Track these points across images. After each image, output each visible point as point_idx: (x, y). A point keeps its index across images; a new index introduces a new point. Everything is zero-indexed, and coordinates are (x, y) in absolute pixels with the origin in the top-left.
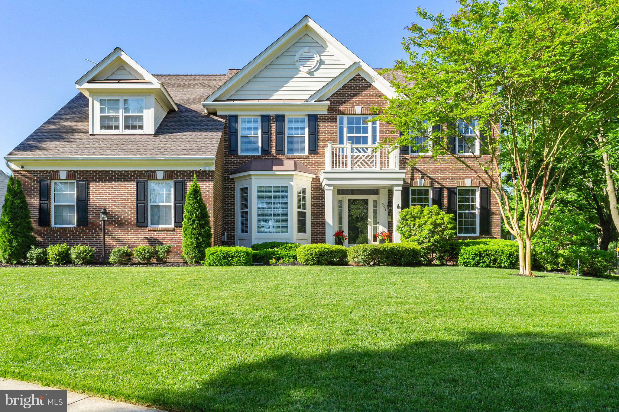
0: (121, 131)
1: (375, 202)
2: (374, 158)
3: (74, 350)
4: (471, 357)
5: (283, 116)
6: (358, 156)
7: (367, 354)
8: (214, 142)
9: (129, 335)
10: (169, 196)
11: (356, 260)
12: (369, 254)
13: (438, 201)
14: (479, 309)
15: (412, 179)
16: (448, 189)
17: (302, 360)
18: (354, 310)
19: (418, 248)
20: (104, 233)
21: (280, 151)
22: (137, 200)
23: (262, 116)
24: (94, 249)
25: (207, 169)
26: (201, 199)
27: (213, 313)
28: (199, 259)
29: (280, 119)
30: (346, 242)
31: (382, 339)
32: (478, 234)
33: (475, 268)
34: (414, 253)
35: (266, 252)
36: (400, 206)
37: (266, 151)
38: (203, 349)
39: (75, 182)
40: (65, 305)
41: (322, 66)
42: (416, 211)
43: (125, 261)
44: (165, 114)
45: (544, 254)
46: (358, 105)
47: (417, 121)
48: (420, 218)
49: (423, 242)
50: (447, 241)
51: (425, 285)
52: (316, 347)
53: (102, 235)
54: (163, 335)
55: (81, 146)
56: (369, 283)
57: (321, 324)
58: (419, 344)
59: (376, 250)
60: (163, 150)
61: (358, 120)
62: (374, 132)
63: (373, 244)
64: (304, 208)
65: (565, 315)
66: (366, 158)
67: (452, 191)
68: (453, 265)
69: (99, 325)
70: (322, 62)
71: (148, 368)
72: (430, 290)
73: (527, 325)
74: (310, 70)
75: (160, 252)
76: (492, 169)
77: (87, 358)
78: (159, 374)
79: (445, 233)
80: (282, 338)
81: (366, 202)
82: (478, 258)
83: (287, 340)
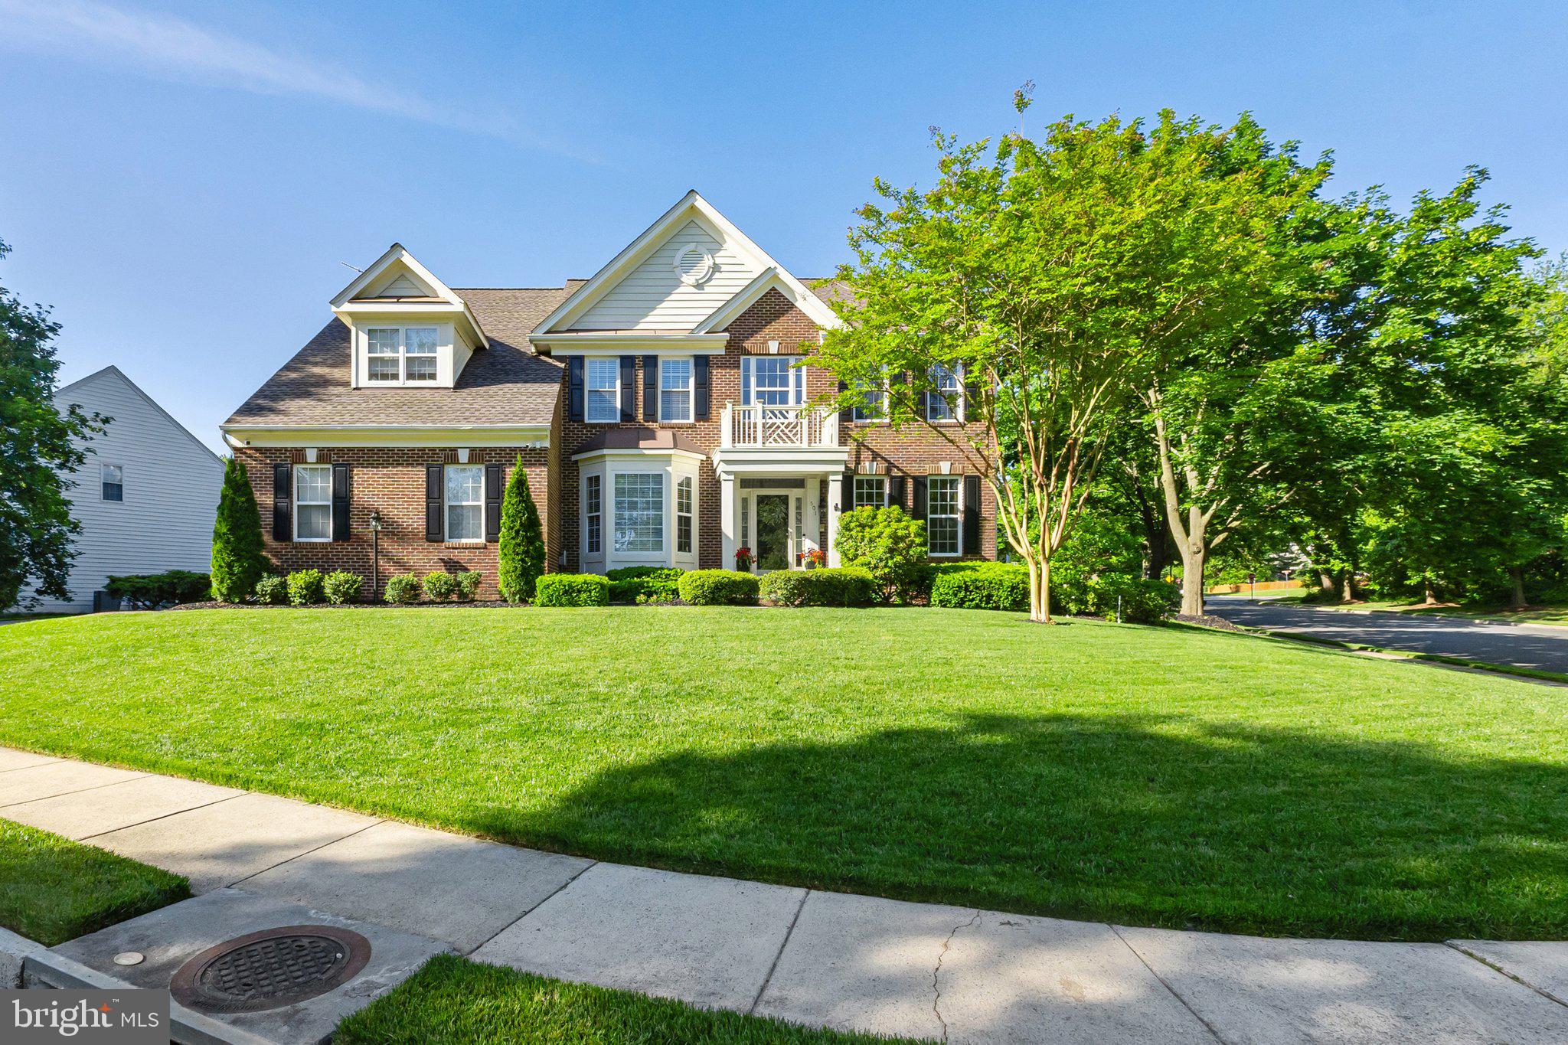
0: (401, 382)
1: (799, 500)
2: (798, 428)
3: (351, 745)
4: (974, 758)
5: (655, 357)
6: (774, 424)
7: (811, 752)
8: (549, 400)
9: (434, 721)
10: (476, 490)
11: (773, 596)
12: (795, 587)
13: (897, 499)
14: (978, 677)
15: (858, 463)
16: (915, 478)
17: (713, 761)
18: (783, 679)
19: (870, 576)
20: (377, 552)
21: (651, 416)
22: (428, 497)
23: (623, 358)
24: (360, 578)
25: (538, 446)
26: (528, 495)
27: (561, 684)
28: (526, 595)
29: (651, 362)
30: (754, 566)
31: (833, 727)
32: (960, 554)
33: (959, 610)
34: (863, 585)
35: (630, 583)
36: (840, 506)
37: (628, 416)
38: (553, 742)
39: (330, 466)
40: (326, 670)
41: (717, 275)
42: (865, 514)
43: (409, 598)
44: (469, 354)
45: (1065, 586)
46: (773, 339)
47: (871, 366)
48: (871, 527)
49: (876, 567)
50: (914, 564)
51: (887, 638)
52: (731, 740)
53: (372, 555)
54: (488, 721)
55: (340, 407)
56: (801, 636)
57: (734, 702)
58: (890, 735)
59: (805, 579)
60: (467, 414)
61: (773, 364)
62: (798, 384)
63: (797, 571)
64: (689, 510)
65: (1112, 687)
66: (786, 427)
67: (920, 482)
68: (924, 606)
69: (385, 704)
70: (716, 268)
71: (470, 775)
72: (898, 646)
73: (1056, 703)
74: (697, 280)
75: (465, 583)
76: (988, 446)
77: (372, 758)
78: (490, 784)
79: (911, 553)
80: (675, 725)
81: (784, 500)
82: (963, 593)
83: (684, 728)
